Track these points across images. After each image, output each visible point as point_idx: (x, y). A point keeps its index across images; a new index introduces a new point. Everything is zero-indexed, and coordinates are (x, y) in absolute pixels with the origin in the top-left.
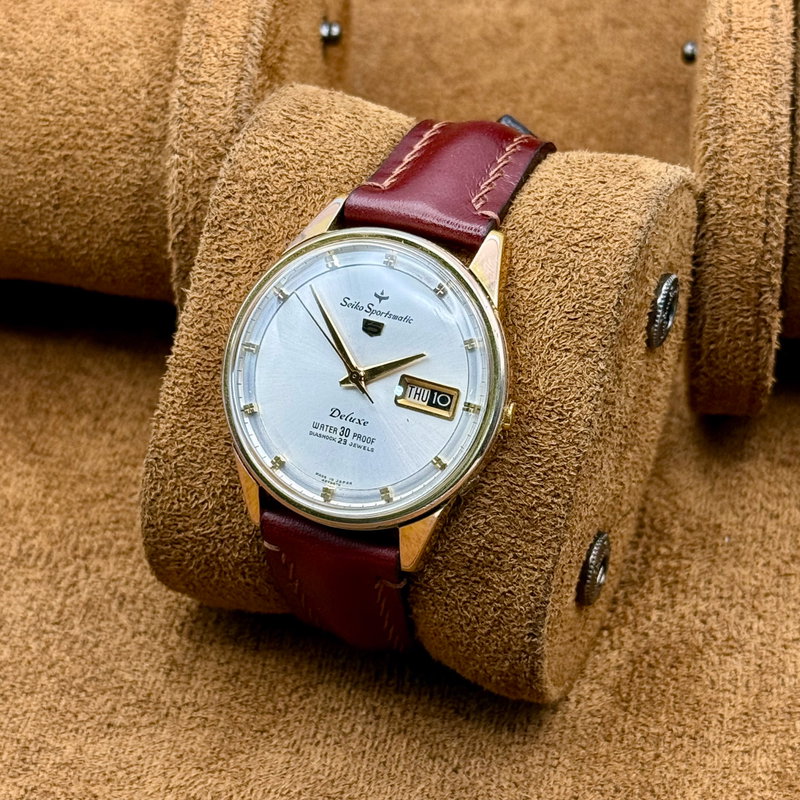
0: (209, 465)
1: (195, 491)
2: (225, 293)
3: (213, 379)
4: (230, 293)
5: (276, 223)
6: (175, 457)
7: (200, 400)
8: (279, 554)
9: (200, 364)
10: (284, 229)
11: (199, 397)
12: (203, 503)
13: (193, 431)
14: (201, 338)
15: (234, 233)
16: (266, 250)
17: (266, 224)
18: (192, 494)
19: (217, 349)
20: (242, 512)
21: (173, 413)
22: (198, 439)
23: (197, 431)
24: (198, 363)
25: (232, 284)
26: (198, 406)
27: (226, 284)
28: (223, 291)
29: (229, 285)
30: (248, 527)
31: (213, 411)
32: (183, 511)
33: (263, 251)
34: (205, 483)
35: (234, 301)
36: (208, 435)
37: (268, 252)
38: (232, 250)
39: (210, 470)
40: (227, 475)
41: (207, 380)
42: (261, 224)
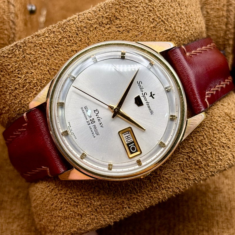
0: (35, 69)
1: (21, 71)
2: (102, 25)
3: (68, 46)
4: (104, 27)
5: (143, 23)
6: (27, 54)
7: (56, 47)
8: (25, 123)
9: (69, 37)
10: (144, 28)
11: (57, 46)
12: (19, 77)
13: (43, 53)
14: (79, 29)
15: (127, 11)
16: (131, 28)
17: (140, 20)
18: (18, 71)
19: (80, 39)
20: (28, 95)
21: (42, 40)
22: (41, 58)
23: (44, 55)
24: (69, 35)
25: (108, 25)
26: (53, 48)
27: (106, 23)
28: (103, 24)
29: (106, 25)
30: (24, 101)
31: (56, 55)
32: (9, 71)
33: (129, 27)
34: (27, 73)
35: (102, 31)
36: (46, 61)
37: (131, 29)
38: (120, 15)
39: (33, 71)
40: (37, 80)
41: (66, 44)
42: (138, 18)
